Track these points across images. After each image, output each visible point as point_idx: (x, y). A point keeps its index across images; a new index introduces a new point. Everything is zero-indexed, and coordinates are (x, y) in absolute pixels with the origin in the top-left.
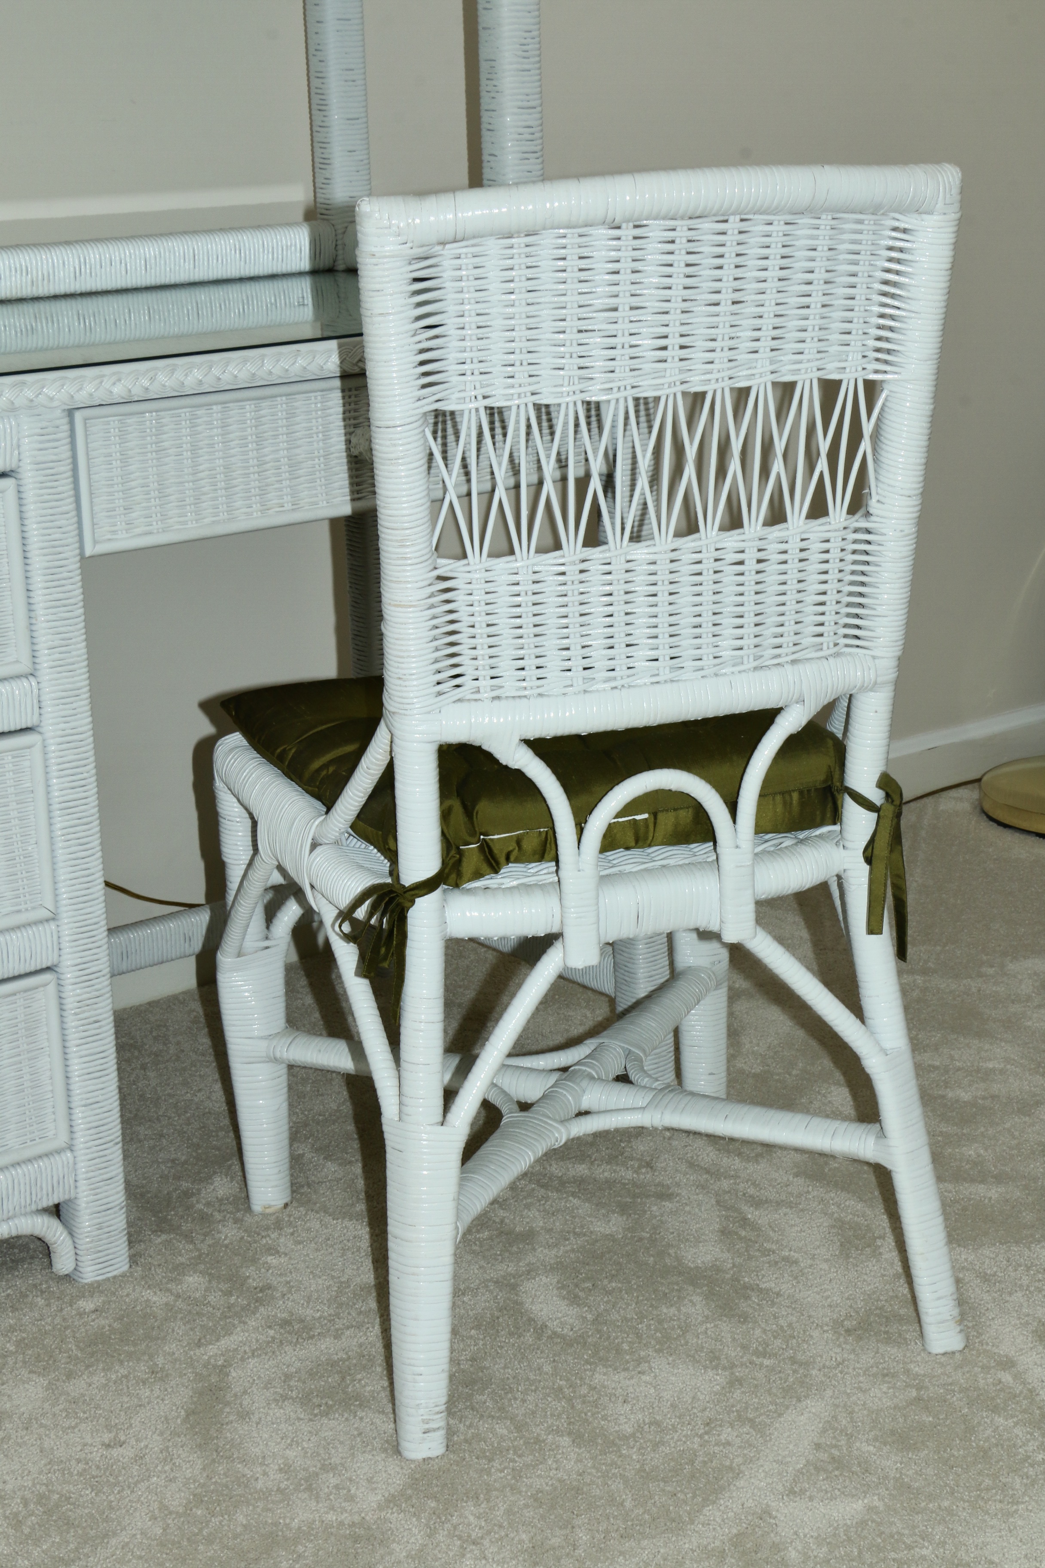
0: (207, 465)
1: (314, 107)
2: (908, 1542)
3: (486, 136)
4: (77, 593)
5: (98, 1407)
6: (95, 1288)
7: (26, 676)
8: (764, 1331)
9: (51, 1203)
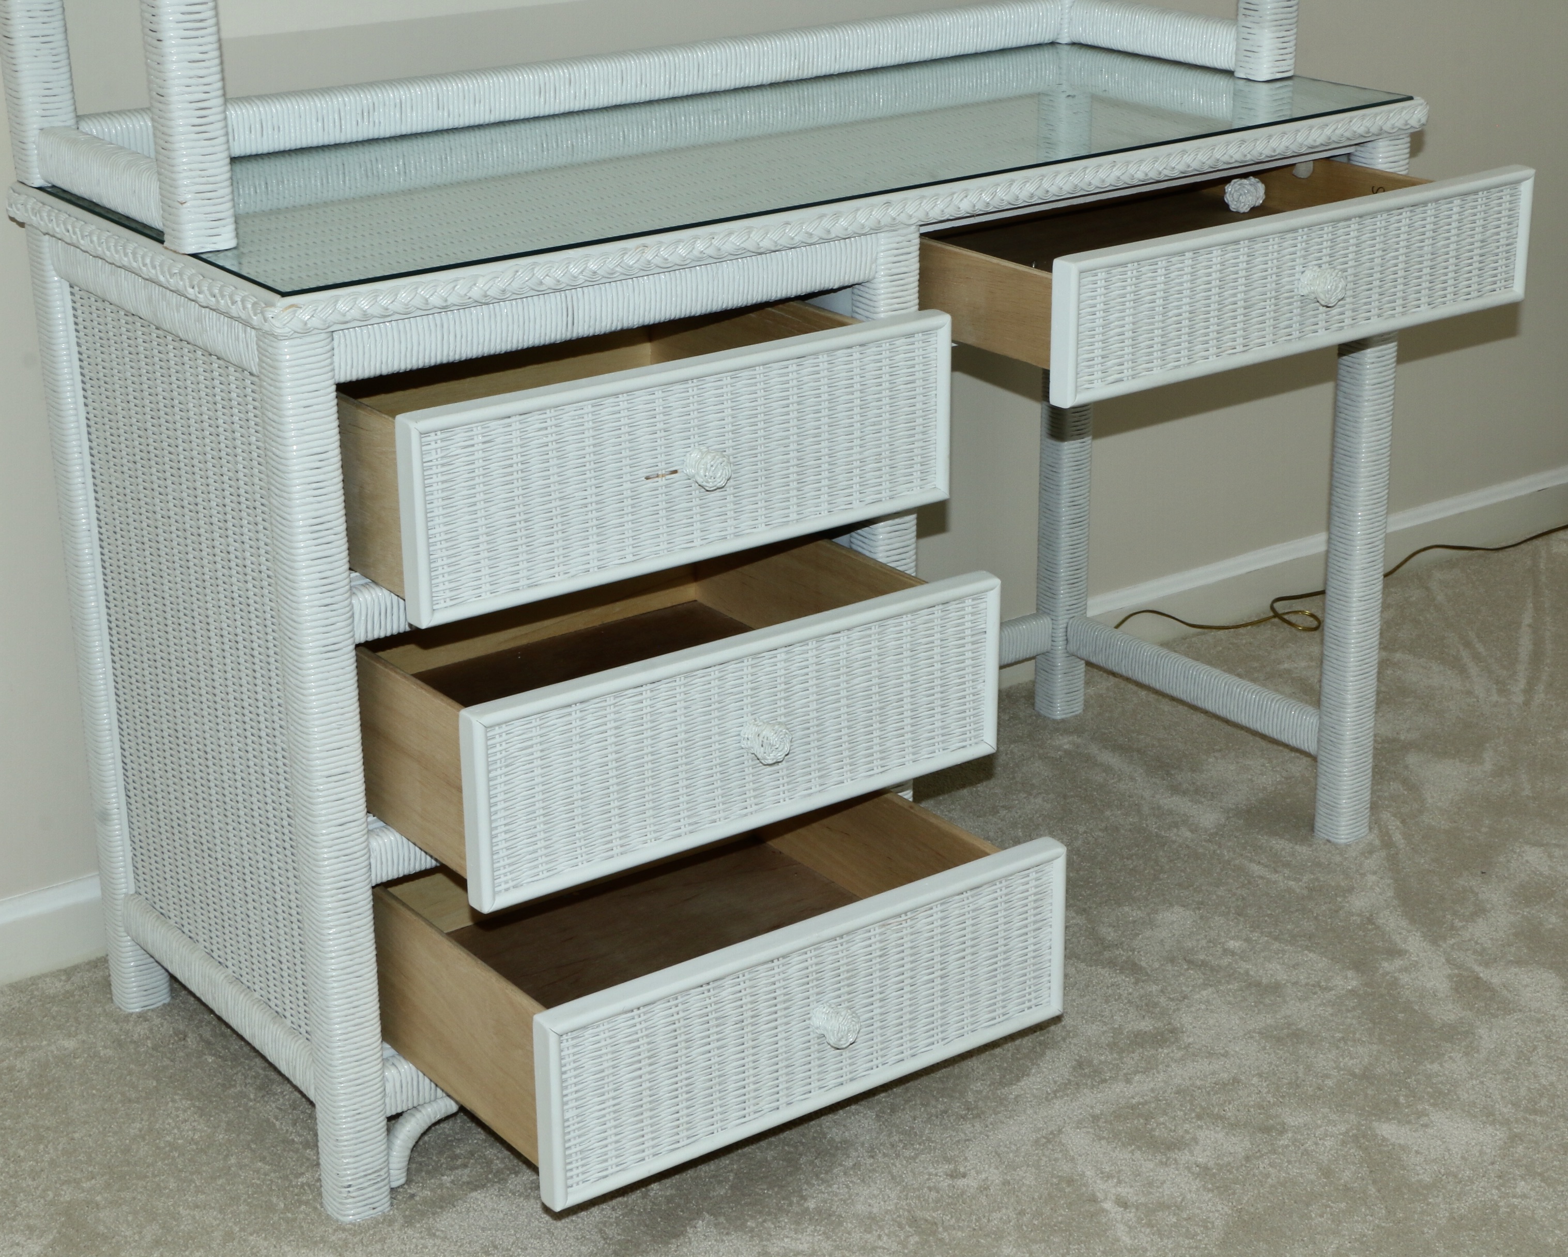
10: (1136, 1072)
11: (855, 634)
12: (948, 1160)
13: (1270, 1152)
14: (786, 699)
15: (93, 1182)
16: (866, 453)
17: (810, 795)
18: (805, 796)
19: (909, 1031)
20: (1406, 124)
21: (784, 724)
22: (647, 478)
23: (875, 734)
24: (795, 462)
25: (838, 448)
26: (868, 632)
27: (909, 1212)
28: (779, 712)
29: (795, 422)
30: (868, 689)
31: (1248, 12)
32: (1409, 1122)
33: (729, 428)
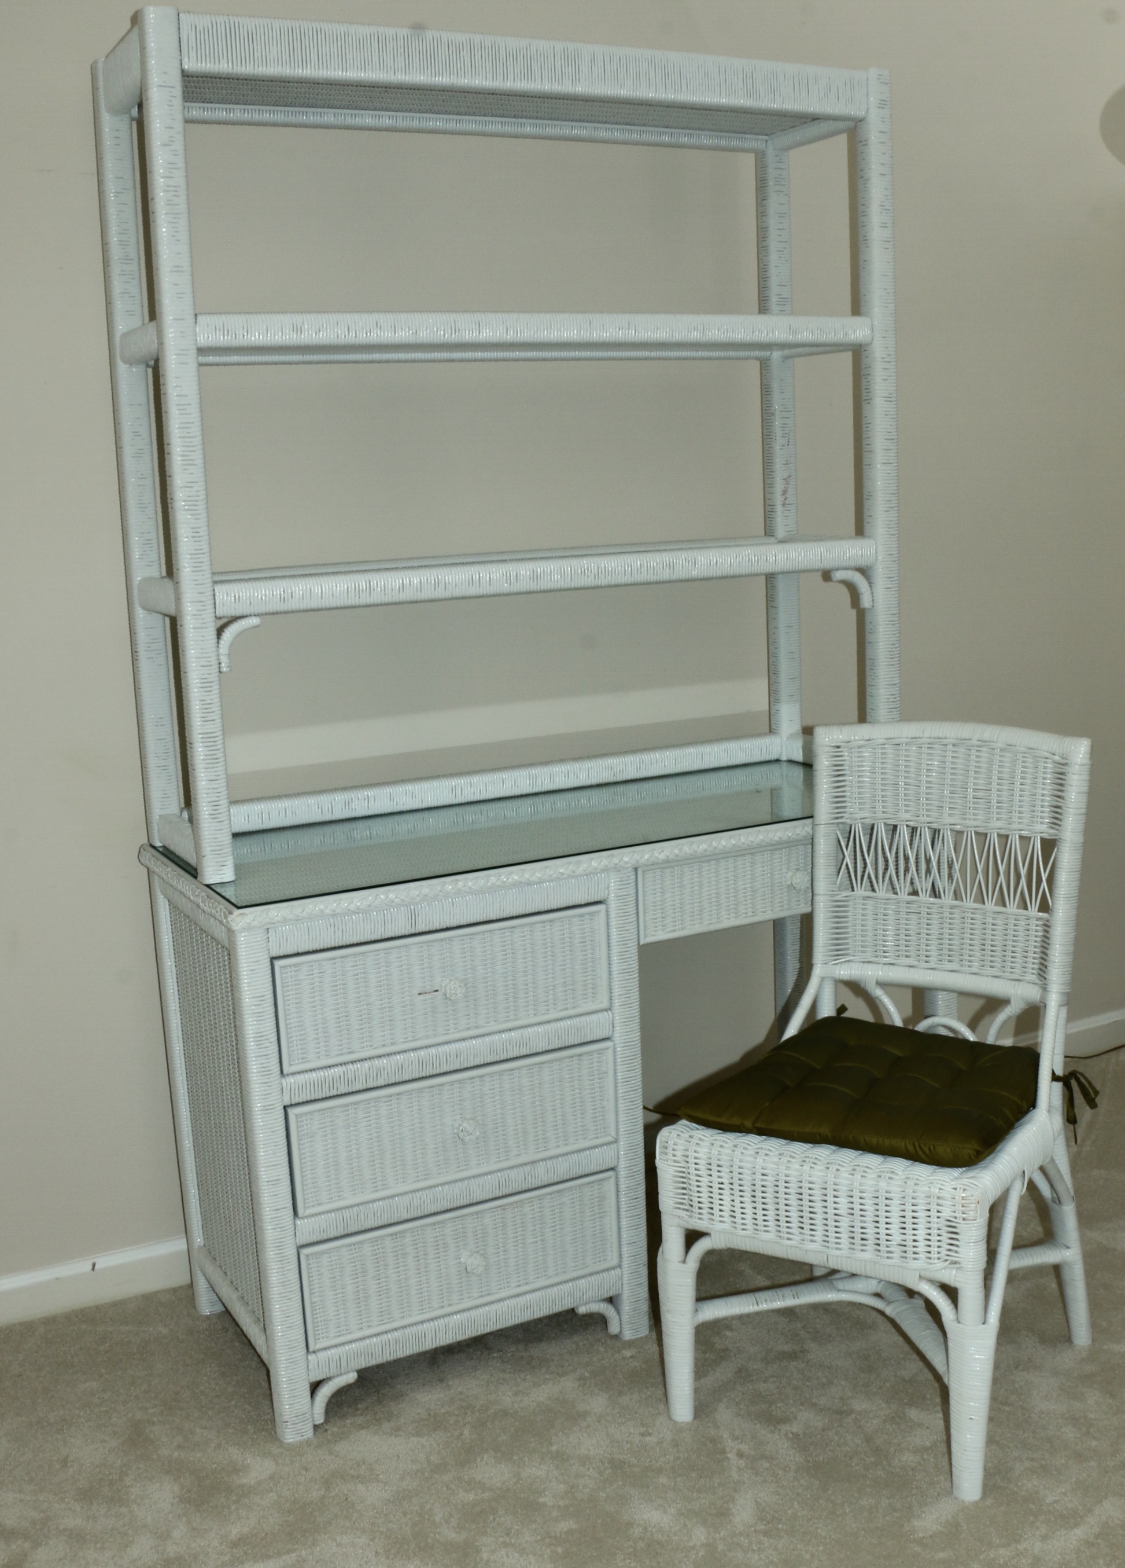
0: (706, 893)
1: (771, 672)
2: (1081, 1514)
3: (869, 700)
4: (635, 965)
5: (636, 1413)
6: (630, 1344)
7: (606, 1010)
8: (1006, 1390)
9: (608, 1296)
10: (772, 1376)
12: (643, 1425)
13: (838, 1426)
14: (481, 1107)
15: (155, 1410)
16: (557, 982)
17: (499, 1161)
19: (523, 1269)
22: (419, 994)
23: (539, 1128)
24: (511, 986)
25: (538, 979)
27: (611, 1455)
29: (511, 964)
30: (533, 1102)
32: (928, 1410)
33: (470, 967)
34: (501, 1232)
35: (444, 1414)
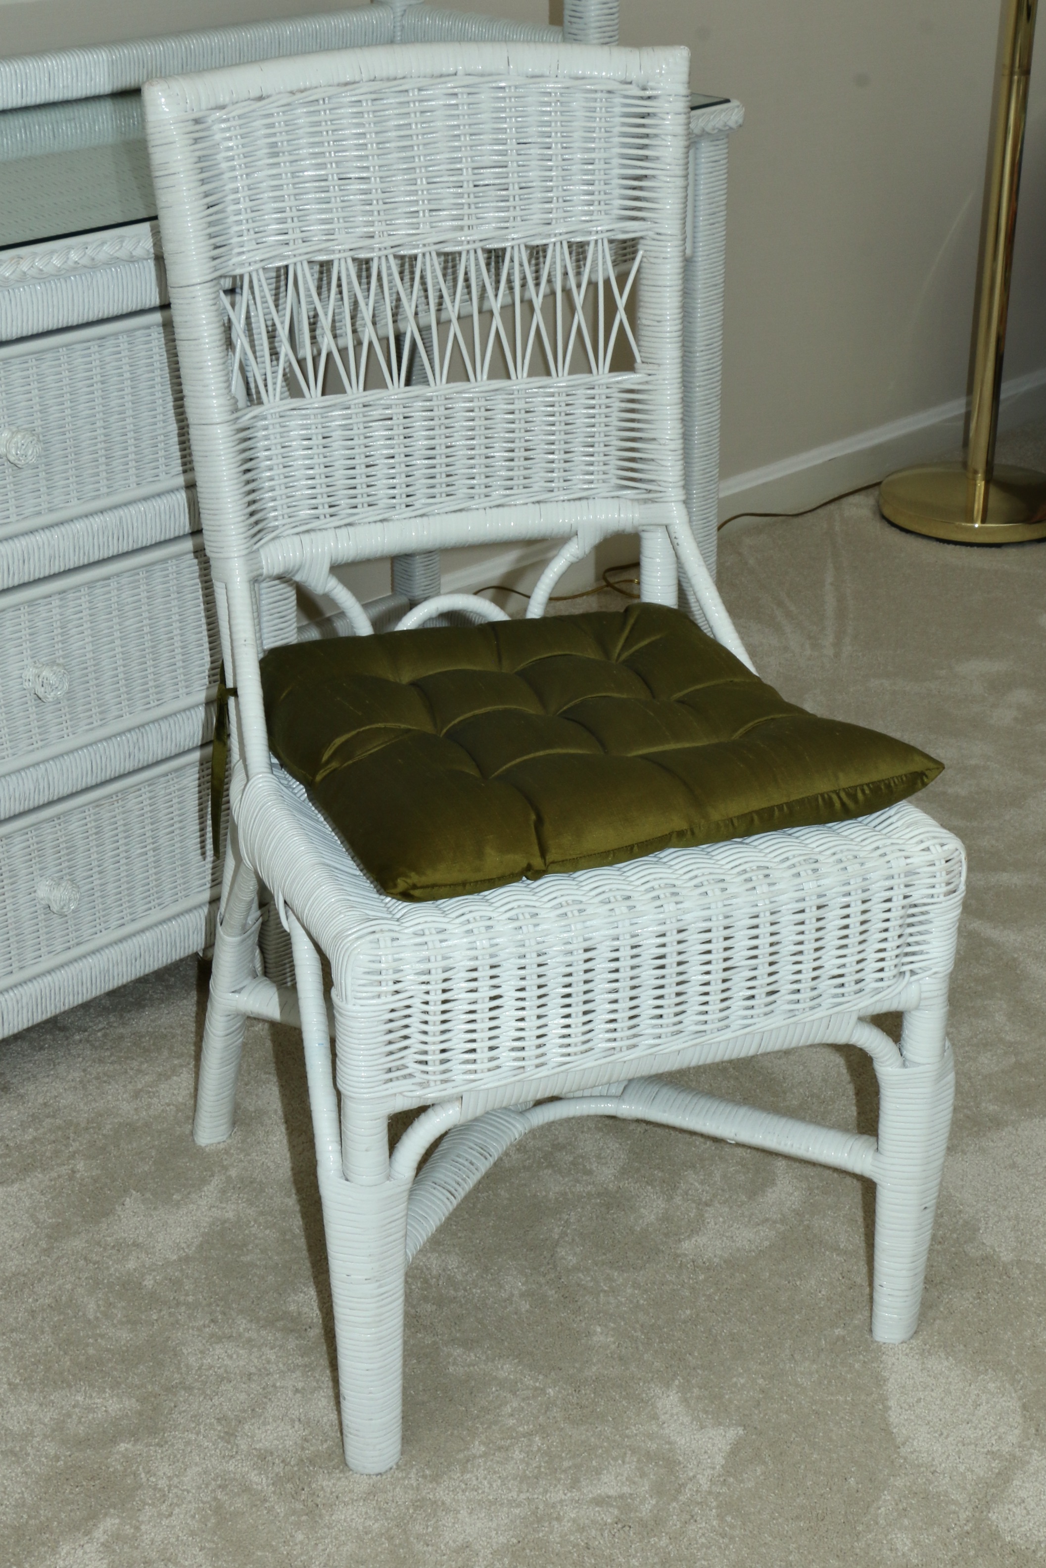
11: (124, 580)
14: (63, 642)
17: (92, 729)
18: (87, 731)
19: (127, 899)
20: (725, 125)
21: (64, 666)
23: (149, 671)
24: (103, 438)
25: (142, 424)
26: (137, 577)
28: (57, 655)
29: (100, 401)
30: (140, 629)
31: (573, 20)
33: (37, 408)
34: (94, 843)
35: (32, 1142)
